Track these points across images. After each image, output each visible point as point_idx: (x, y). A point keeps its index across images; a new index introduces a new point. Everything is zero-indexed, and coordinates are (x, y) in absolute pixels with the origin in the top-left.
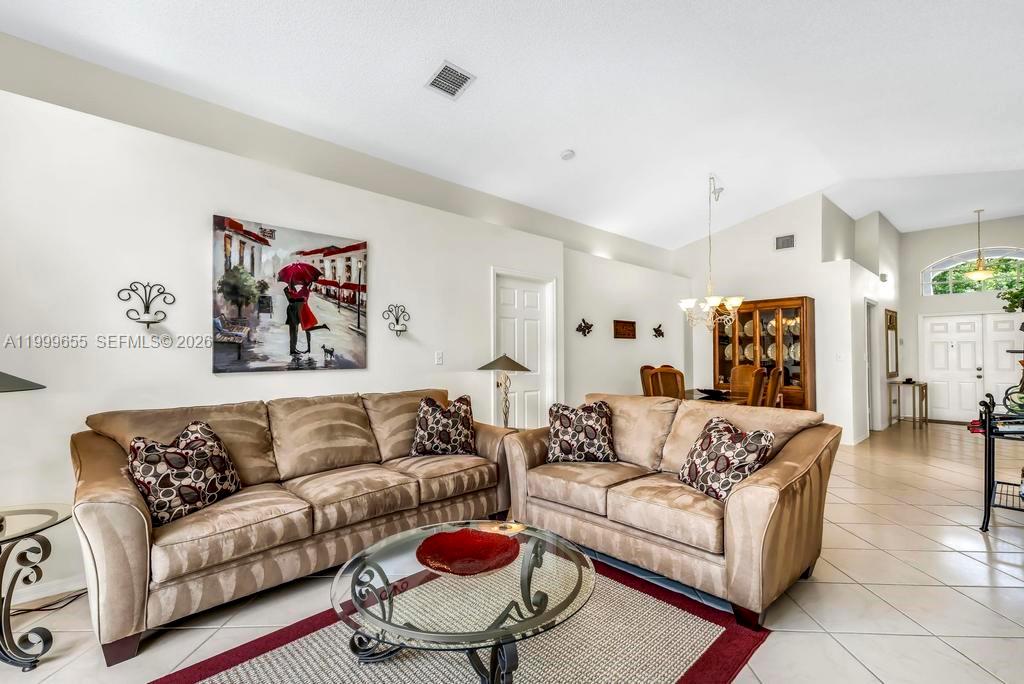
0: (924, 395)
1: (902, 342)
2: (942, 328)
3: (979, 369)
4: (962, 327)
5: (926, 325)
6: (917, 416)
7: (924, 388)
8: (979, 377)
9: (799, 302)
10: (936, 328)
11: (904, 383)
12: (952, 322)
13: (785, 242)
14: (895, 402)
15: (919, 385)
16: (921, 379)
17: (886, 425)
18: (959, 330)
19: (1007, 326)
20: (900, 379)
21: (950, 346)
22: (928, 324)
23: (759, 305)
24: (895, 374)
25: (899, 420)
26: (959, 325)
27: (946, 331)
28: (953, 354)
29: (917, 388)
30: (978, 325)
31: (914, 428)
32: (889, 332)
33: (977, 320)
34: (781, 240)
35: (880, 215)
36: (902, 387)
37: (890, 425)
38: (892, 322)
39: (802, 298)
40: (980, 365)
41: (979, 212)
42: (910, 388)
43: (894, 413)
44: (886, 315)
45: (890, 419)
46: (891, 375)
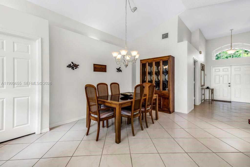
0: (212, 93)
1: (206, 75)
2: (218, 70)
3: (229, 84)
4: (224, 70)
5: (213, 69)
6: (210, 99)
7: (212, 90)
8: (229, 86)
9: (168, 58)
10: (216, 70)
11: (206, 88)
12: (221, 68)
13: (165, 36)
14: (203, 94)
15: (211, 89)
16: (211, 87)
17: (200, 103)
18: (223, 71)
19: (239, 69)
20: (205, 87)
21: (221, 76)
22: (214, 69)
23: (155, 60)
24: (204, 85)
25: (205, 100)
26: (223, 69)
27: (219, 71)
28: (221, 78)
29: (210, 90)
30: (229, 69)
31: (209, 104)
32: (202, 71)
33: (229, 68)
34: (164, 35)
35: (200, 30)
36: (205, 90)
37: (202, 103)
38: (203, 68)
39: (169, 56)
40: (229, 82)
41: (231, 30)
42: (208, 90)
43: (203, 98)
44: (201, 65)
45: (202, 100)
46: (202, 86)
